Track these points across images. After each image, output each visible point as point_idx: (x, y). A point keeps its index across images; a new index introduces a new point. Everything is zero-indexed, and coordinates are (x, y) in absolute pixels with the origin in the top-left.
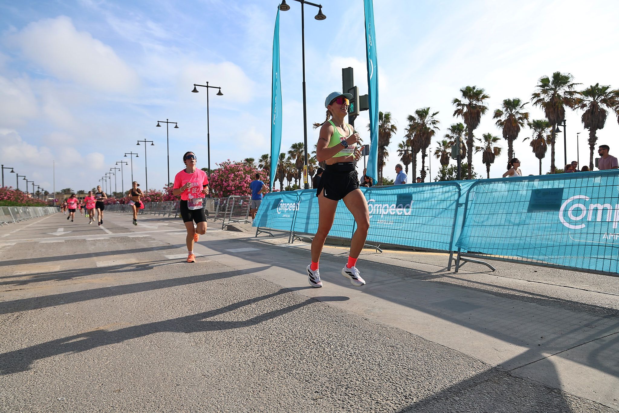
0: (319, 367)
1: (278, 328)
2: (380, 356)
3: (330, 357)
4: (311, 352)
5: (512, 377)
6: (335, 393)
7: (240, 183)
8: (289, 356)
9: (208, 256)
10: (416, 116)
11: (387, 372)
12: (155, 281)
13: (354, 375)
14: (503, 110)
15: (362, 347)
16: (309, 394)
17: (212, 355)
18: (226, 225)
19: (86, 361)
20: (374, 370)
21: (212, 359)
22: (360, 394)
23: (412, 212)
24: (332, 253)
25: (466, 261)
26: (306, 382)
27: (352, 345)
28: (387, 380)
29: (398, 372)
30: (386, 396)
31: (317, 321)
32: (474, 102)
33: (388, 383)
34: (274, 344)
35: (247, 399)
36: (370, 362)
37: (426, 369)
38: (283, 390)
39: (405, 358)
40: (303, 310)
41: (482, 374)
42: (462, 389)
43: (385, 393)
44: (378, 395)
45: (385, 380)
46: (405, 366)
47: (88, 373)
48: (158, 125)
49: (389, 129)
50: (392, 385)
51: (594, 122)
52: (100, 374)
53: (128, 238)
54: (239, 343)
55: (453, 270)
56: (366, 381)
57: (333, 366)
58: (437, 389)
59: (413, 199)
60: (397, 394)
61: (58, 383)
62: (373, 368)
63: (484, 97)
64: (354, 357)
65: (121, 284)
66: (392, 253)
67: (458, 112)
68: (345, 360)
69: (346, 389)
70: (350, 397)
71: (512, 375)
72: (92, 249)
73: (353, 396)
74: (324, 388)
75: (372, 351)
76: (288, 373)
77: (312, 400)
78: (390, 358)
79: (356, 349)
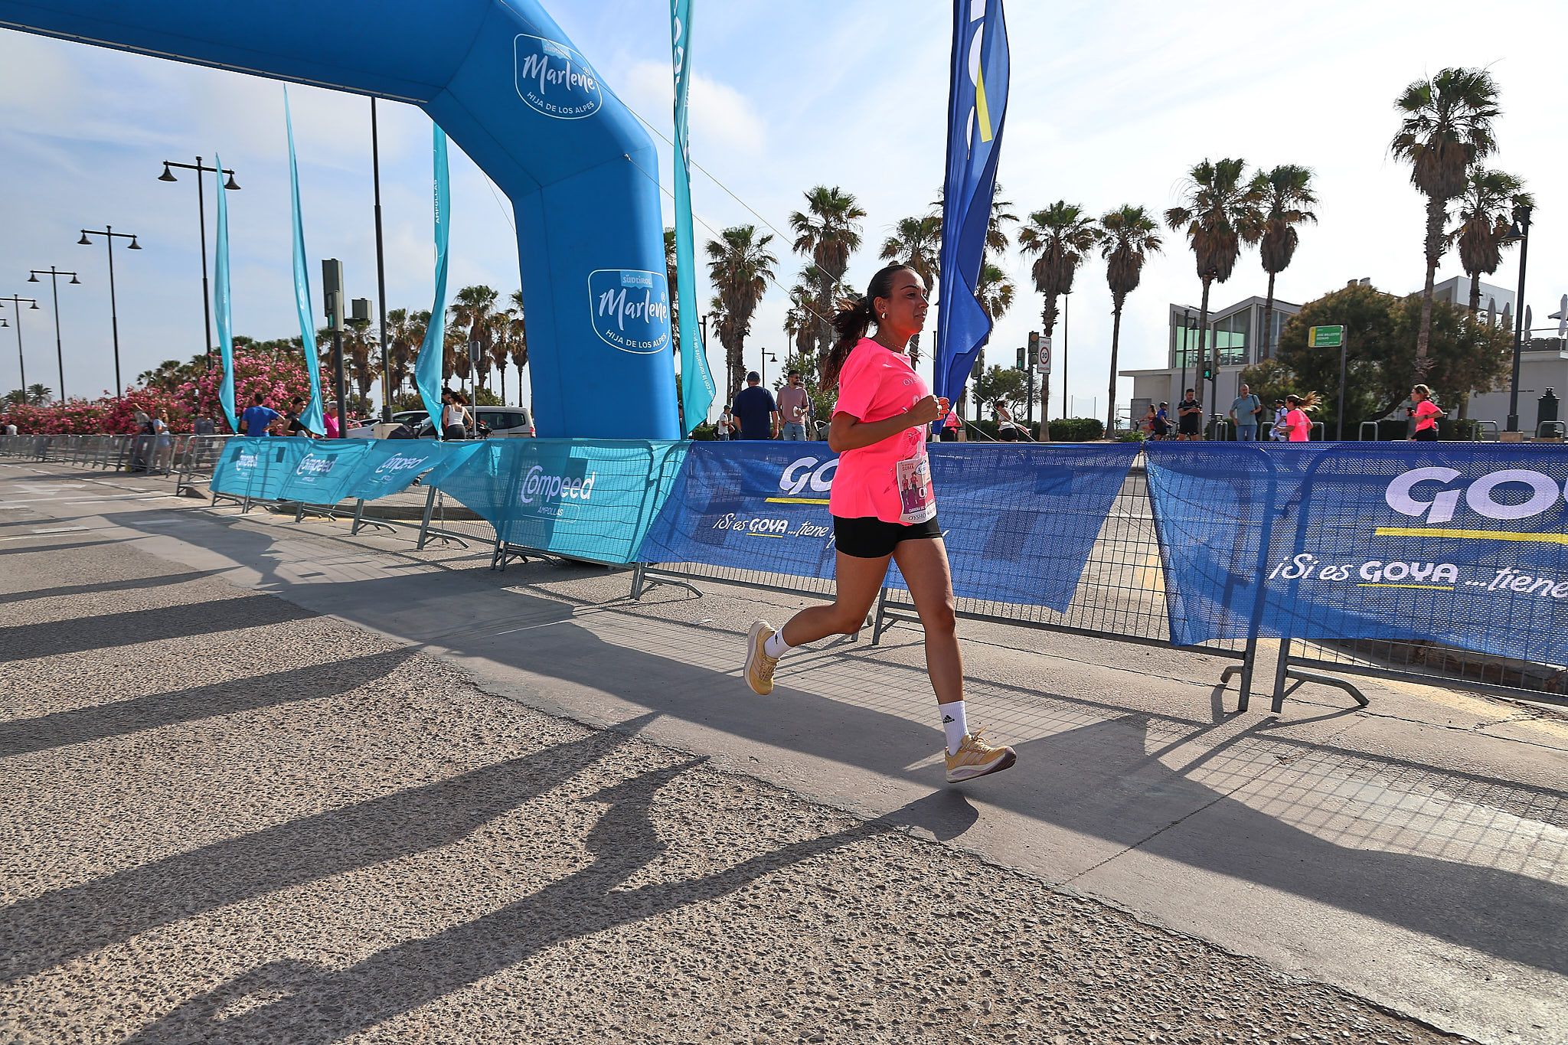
10: (724, 244)
14: (902, 240)
32: (833, 224)
48: (84, 241)
51: (1051, 280)
63: (855, 213)
67: (803, 243)
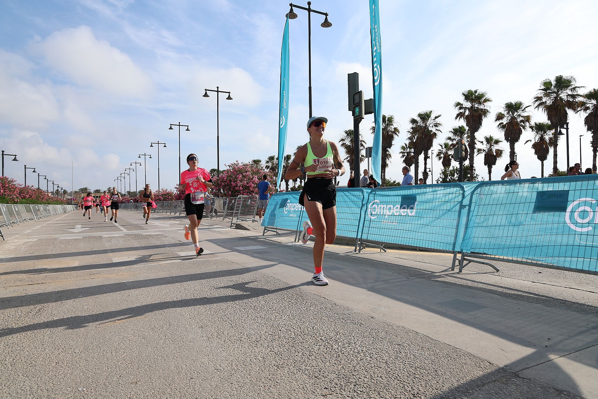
0: (328, 363)
1: (287, 324)
2: (387, 354)
3: (338, 354)
4: (319, 349)
5: (520, 378)
6: (344, 390)
7: (247, 184)
8: (298, 352)
9: (218, 253)
10: (418, 119)
11: (395, 370)
12: (168, 277)
13: (362, 372)
14: (505, 113)
15: (369, 344)
16: (318, 390)
17: (224, 349)
18: (235, 224)
19: (104, 353)
20: (381, 368)
21: (224, 354)
22: (368, 391)
23: (416, 212)
24: (337, 252)
25: (470, 261)
26: (316, 378)
27: (359, 342)
28: (394, 378)
29: (406, 370)
30: (394, 393)
31: (324, 318)
32: (476, 106)
33: (396, 381)
34: (283, 340)
35: (258, 394)
36: (377, 360)
37: (433, 368)
38: (293, 385)
39: (412, 356)
40: (310, 307)
41: (489, 374)
42: (470, 389)
43: (393, 390)
44: (387, 392)
45: (393, 378)
46: (412, 364)
47: (106, 365)
48: (171, 128)
49: (392, 132)
50: (400, 383)
52: (117, 366)
53: (142, 235)
54: (249, 338)
55: (457, 270)
56: (374, 379)
57: (341, 363)
58: (444, 388)
59: (417, 200)
60: (405, 392)
61: (78, 374)
62: (381, 365)
63: (486, 100)
64: (362, 354)
65: (136, 280)
66: (396, 253)
67: (460, 115)
68: (353, 357)
69: (355, 386)
70: (359, 394)
71: (520, 376)
72: (108, 246)
73: (361, 393)
74: (333, 385)
75: (379, 349)
76: (297, 369)
77: (322, 396)
78: (396, 356)
79: (363, 347)
